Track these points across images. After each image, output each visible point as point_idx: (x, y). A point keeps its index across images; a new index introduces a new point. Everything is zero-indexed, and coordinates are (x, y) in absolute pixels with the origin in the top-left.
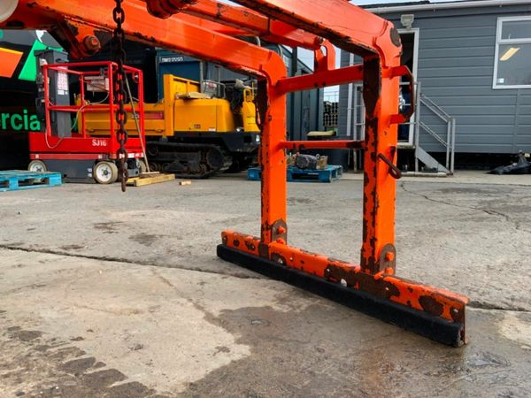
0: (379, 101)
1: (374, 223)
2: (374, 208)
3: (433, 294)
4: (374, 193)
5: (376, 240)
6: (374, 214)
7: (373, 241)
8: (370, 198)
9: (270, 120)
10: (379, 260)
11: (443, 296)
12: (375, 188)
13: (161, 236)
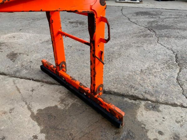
0: (95, 34)
1: (94, 80)
2: (94, 74)
3: (113, 109)
4: (94, 69)
5: (95, 85)
6: (94, 76)
7: (94, 85)
8: (93, 70)
9: (52, 22)
10: (96, 91)
11: (116, 111)
12: (94, 68)
13: (20, 54)
